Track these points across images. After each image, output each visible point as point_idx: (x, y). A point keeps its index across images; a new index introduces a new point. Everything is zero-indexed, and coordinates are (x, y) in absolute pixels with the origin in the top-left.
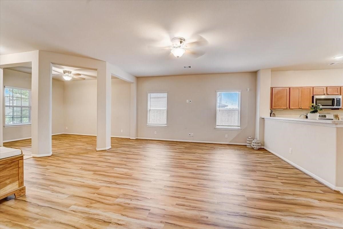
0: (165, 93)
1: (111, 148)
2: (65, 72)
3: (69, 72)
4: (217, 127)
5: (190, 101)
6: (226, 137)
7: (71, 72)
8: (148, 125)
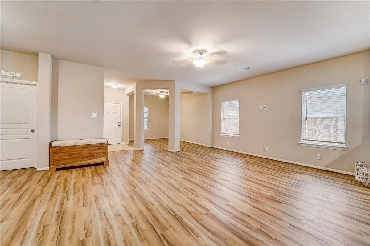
0: (236, 100)
1: (180, 151)
2: (161, 92)
3: (163, 92)
4: (302, 142)
5: (265, 107)
6: (317, 158)
7: (164, 92)
8: (222, 134)
